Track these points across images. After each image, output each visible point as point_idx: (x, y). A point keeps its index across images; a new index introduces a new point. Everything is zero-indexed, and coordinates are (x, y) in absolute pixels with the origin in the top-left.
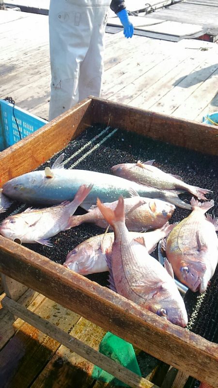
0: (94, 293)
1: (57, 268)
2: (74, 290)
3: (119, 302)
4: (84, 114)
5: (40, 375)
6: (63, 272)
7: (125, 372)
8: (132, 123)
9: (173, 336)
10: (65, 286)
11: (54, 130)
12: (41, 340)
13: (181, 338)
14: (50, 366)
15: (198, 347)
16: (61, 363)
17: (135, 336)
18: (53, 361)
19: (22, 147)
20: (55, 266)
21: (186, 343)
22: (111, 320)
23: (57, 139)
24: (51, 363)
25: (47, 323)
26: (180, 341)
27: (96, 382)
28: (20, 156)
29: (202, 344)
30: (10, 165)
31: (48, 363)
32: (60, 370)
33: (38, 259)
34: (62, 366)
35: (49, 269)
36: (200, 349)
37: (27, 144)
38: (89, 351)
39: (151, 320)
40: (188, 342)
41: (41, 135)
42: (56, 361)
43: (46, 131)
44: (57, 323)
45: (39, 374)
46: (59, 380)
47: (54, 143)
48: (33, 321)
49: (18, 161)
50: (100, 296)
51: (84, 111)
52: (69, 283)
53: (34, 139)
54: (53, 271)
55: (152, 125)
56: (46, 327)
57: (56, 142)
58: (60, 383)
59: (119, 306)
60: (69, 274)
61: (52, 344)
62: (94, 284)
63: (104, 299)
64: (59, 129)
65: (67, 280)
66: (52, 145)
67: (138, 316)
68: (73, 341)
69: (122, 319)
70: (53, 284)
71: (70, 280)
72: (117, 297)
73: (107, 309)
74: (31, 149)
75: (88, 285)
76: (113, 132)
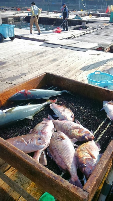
0: (21, 156)
1: (6, 143)
3: (31, 161)
4: (42, 79)
6: (9, 145)
9: (52, 179)
10: (9, 153)
11: (25, 85)
13: (56, 180)
15: (63, 185)
19: (8, 91)
22: (28, 172)
29: (66, 184)
30: (1, 99)
35: (3, 144)
37: (11, 90)
38: (29, 196)
39: (44, 170)
40: (59, 182)
41: (18, 86)
50: (23, 158)
52: (10, 151)
59: (31, 163)
63: (25, 159)
64: (28, 85)
65: (10, 150)
68: (22, 190)
69: (32, 170)
71: (11, 150)
72: (31, 159)
74: (12, 93)
75: (19, 152)
76: (55, 88)
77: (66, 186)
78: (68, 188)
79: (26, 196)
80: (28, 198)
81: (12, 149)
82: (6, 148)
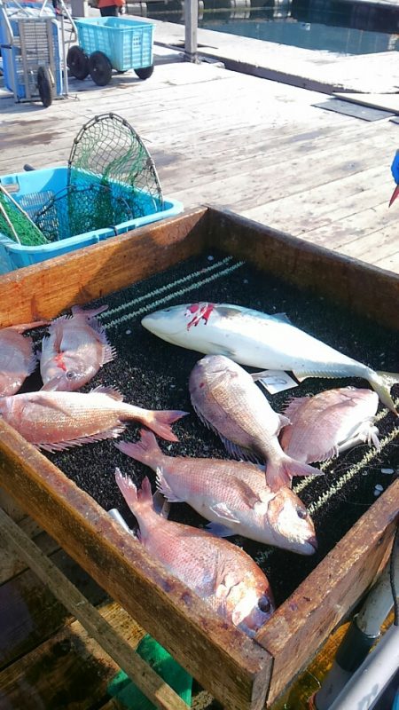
0: (62, 497)
3: (94, 518)
4: (189, 231)
5: (25, 657)
6: (29, 456)
7: (152, 680)
8: (267, 256)
9: (156, 588)
10: (29, 480)
11: (126, 249)
14: (45, 648)
16: (65, 649)
18: (56, 640)
19: (61, 265)
20: (21, 445)
23: (131, 263)
24: (50, 643)
26: (165, 599)
28: (56, 279)
29: (197, 613)
30: (34, 291)
31: (45, 643)
32: (60, 659)
34: (65, 653)
35: (11, 448)
36: (190, 619)
38: (104, 628)
39: (132, 556)
40: (176, 603)
41: (99, 252)
42: (58, 643)
43: (109, 247)
45: (23, 655)
46: (51, 674)
47: (124, 270)
49: (52, 287)
51: (189, 225)
52: (32, 474)
53: (86, 256)
54: (15, 452)
55: (298, 263)
57: (129, 268)
58: (52, 681)
59: (91, 525)
63: (74, 508)
64: (135, 249)
65: (30, 469)
66: (119, 271)
67: (114, 546)
68: (83, 605)
69: (97, 549)
71: (35, 470)
73: (78, 528)
74: (78, 272)
75: (58, 482)
76: (234, 267)
77: (197, 620)
78: (202, 627)
79: (94, 627)
80: (101, 633)
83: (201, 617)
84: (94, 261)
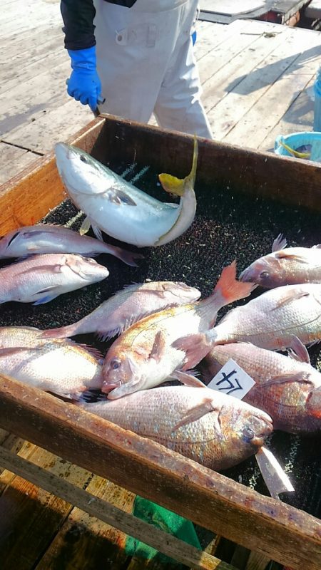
0: (131, 451)
1: (66, 411)
2: (97, 446)
3: (173, 463)
4: (94, 144)
5: (45, 556)
6: (77, 417)
7: (177, 545)
8: (172, 157)
9: (262, 515)
10: (81, 440)
11: (48, 172)
12: (43, 500)
13: (275, 518)
14: (59, 541)
15: (303, 532)
16: (76, 535)
17: (198, 512)
18: (64, 531)
20: (63, 408)
21: (284, 525)
22: (158, 489)
23: (53, 186)
24: (61, 535)
25: (52, 477)
26: (272, 522)
27: (132, 560)
29: (309, 527)
31: (57, 536)
32: (76, 545)
33: (34, 398)
34: (77, 539)
35: (54, 414)
36: (305, 534)
38: (120, 515)
39: (226, 492)
41: (25, 181)
42: (68, 533)
43: (33, 175)
44: (66, 473)
45: (43, 553)
46: (74, 560)
47: (47, 193)
48: (29, 474)
50: (141, 456)
51: (94, 138)
52: (89, 435)
53: (15, 189)
54: (61, 417)
56: (50, 482)
57: (51, 190)
58: (77, 566)
59: (174, 471)
60: (87, 421)
61: (61, 506)
62: (129, 436)
63: (148, 459)
65: (85, 431)
66: (44, 196)
67: (205, 486)
68: (94, 502)
69: (177, 489)
70: (61, 435)
71: (90, 430)
72: (169, 456)
73: (152, 474)
74: (10, 206)
75: (120, 437)
76: (143, 172)
77: (312, 533)
79: (111, 517)
80: (119, 521)
81: (92, 428)
82: (71, 428)
83: (314, 530)
84: (22, 191)
